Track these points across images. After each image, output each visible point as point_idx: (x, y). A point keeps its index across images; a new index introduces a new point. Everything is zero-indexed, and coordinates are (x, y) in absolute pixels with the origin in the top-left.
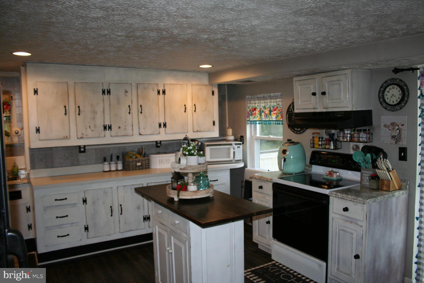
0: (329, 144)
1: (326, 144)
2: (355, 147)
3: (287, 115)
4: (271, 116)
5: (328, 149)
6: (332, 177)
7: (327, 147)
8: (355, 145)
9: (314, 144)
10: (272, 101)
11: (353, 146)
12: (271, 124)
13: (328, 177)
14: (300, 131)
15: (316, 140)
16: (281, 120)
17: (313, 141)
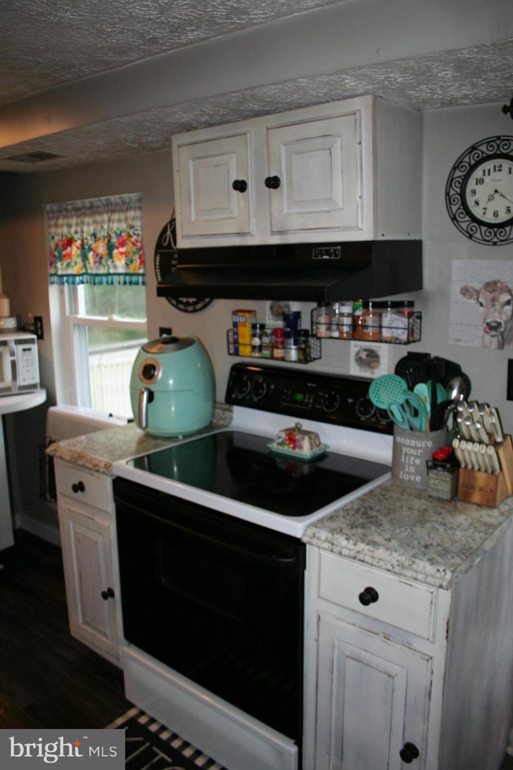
0: (285, 347)
1: (273, 346)
2: (363, 355)
3: (158, 258)
4: (113, 262)
5: (283, 359)
6: (297, 450)
7: (278, 353)
8: (365, 350)
9: (237, 345)
10: (116, 216)
11: (357, 354)
12: (112, 283)
13: (286, 448)
14: (194, 304)
15: (245, 332)
16: (141, 271)
17: (236, 337)
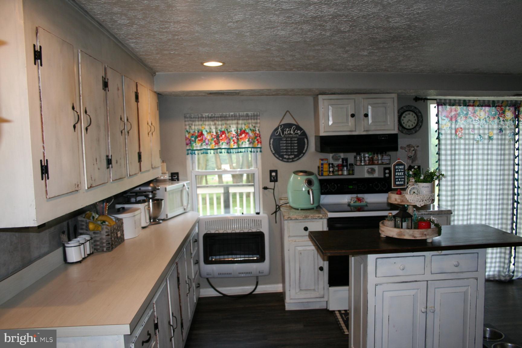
0: (342, 170)
1: (338, 171)
2: (370, 170)
3: (272, 140)
5: (342, 175)
6: (362, 203)
7: (340, 173)
8: (370, 168)
9: (322, 172)
11: (367, 170)
13: (357, 203)
14: (293, 158)
15: (326, 167)
17: (322, 169)
